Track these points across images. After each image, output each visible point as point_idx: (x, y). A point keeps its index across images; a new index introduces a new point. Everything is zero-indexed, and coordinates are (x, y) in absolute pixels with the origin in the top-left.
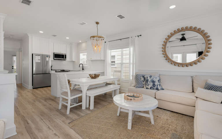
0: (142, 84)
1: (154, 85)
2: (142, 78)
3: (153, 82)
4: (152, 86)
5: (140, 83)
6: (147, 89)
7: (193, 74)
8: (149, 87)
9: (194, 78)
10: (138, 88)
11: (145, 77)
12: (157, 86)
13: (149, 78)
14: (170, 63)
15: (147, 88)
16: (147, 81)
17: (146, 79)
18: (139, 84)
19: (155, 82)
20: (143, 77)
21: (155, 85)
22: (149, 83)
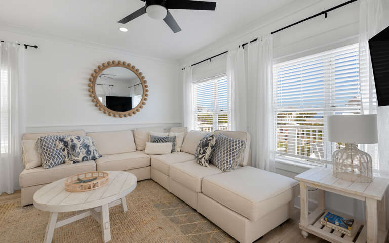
0: (61, 156)
1: (88, 152)
2: (58, 143)
3: (86, 147)
4: (85, 155)
5: (55, 155)
6: (76, 164)
7: (133, 127)
8: (80, 159)
9: (135, 133)
10: (53, 166)
11: (65, 140)
12: (94, 153)
13: (76, 141)
14: (102, 112)
15: (74, 162)
16: (74, 147)
17: (70, 144)
18: (54, 157)
19: (89, 146)
20: (61, 140)
21: (90, 152)
22: (78, 150)
